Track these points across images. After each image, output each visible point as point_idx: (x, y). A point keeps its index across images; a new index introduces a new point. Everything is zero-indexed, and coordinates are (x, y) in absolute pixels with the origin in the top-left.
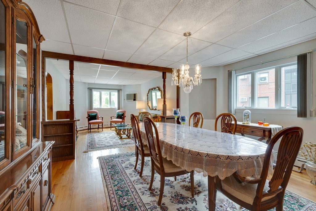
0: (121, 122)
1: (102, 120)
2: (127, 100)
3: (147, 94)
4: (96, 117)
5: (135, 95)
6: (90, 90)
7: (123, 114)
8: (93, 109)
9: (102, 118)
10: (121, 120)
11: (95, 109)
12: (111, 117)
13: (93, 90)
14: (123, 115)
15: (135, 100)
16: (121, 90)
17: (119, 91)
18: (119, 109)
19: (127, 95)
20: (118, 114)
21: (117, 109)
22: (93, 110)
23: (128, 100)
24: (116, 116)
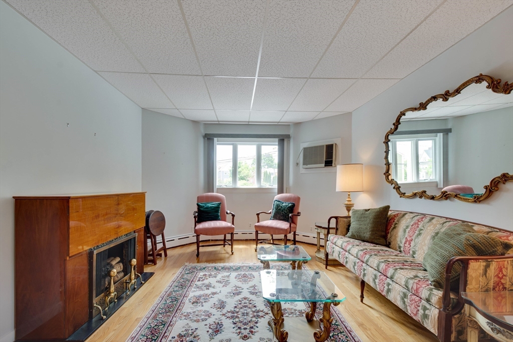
0: (285, 232)
1: (233, 224)
2: (304, 164)
3: (387, 137)
4: (217, 211)
5: (330, 149)
6: (209, 139)
7: (293, 206)
8: (215, 190)
9: (233, 216)
10: (284, 225)
11: (221, 190)
12: (258, 215)
13: (215, 139)
14: (292, 209)
15: (329, 163)
16: (288, 137)
17: (283, 140)
18: (281, 190)
19: (305, 149)
20: (278, 206)
21: (276, 191)
22: (215, 194)
23: (309, 166)
24: (272, 210)
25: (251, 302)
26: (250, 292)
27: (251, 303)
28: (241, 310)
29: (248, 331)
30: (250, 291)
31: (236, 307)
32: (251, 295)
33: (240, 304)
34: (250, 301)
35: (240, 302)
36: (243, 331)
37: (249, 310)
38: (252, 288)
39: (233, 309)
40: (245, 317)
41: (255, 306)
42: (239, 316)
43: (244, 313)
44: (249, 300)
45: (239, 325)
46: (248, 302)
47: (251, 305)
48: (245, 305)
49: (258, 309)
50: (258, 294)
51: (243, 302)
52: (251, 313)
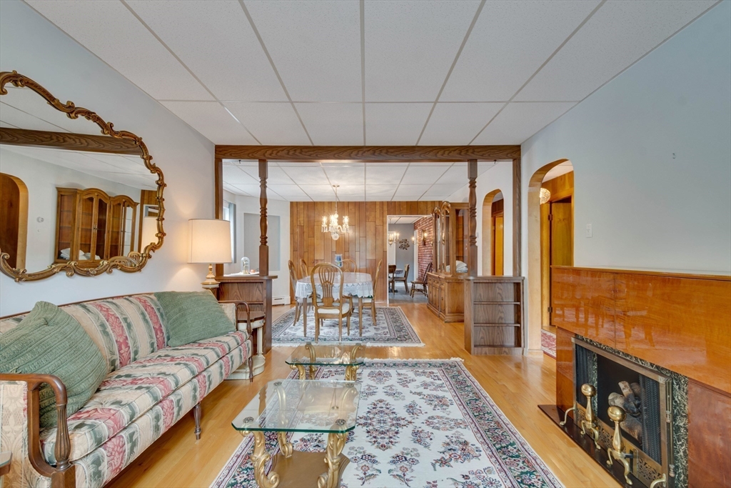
25: (374, 439)
26: (375, 462)
27: (375, 437)
28: (388, 427)
29: (378, 406)
30: (375, 466)
31: (397, 433)
32: (373, 454)
33: (391, 437)
34: (375, 442)
35: (391, 440)
36: (384, 406)
37: (377, 426)
38: (369, 472)
39: (400, 429)
40: (382, 419)
41: (368, 432)
42: (389, 420)
43: (384, 423)
44: (376, 444)
45: (387, 411)
46: (379, 440)
47: (374, 435)
48: (383, 436)
49: (365, 428)
50: (360, 456)
51: (387, 440)
52: (374, 423)
